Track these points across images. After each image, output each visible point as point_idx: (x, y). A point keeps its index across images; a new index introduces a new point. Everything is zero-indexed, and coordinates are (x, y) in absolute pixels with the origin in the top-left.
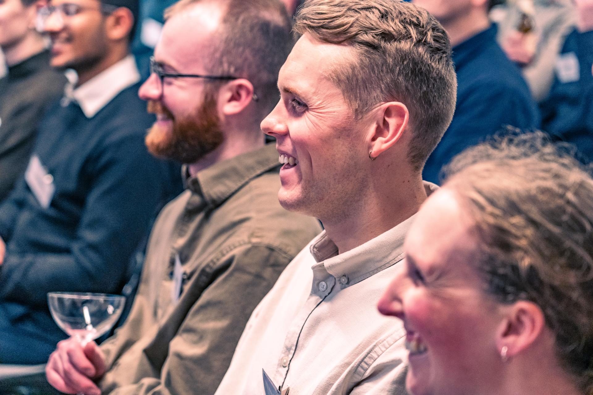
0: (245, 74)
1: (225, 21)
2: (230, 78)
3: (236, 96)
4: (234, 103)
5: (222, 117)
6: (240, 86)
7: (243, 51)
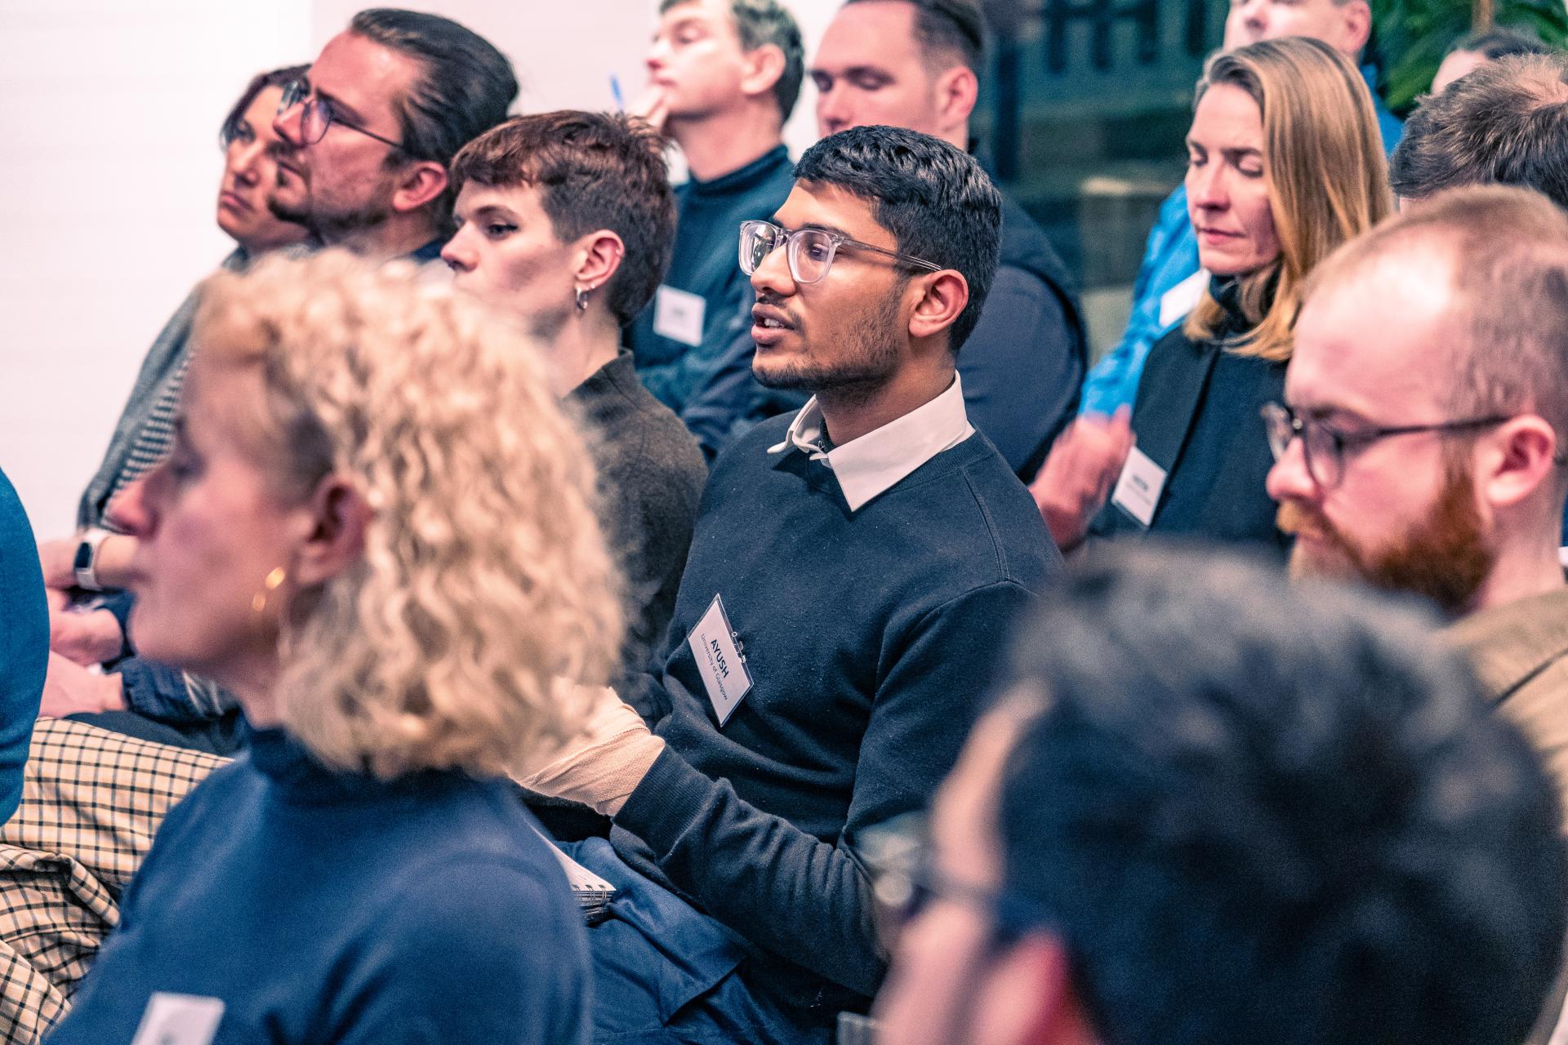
0: (1528, 403)
1: (1462, 282)
2: (1496, 419)
3: (1515, 459)
4: (1510, 478)
5: (1486, 513)
6: (1523, 436)
7: (1519, 344)
